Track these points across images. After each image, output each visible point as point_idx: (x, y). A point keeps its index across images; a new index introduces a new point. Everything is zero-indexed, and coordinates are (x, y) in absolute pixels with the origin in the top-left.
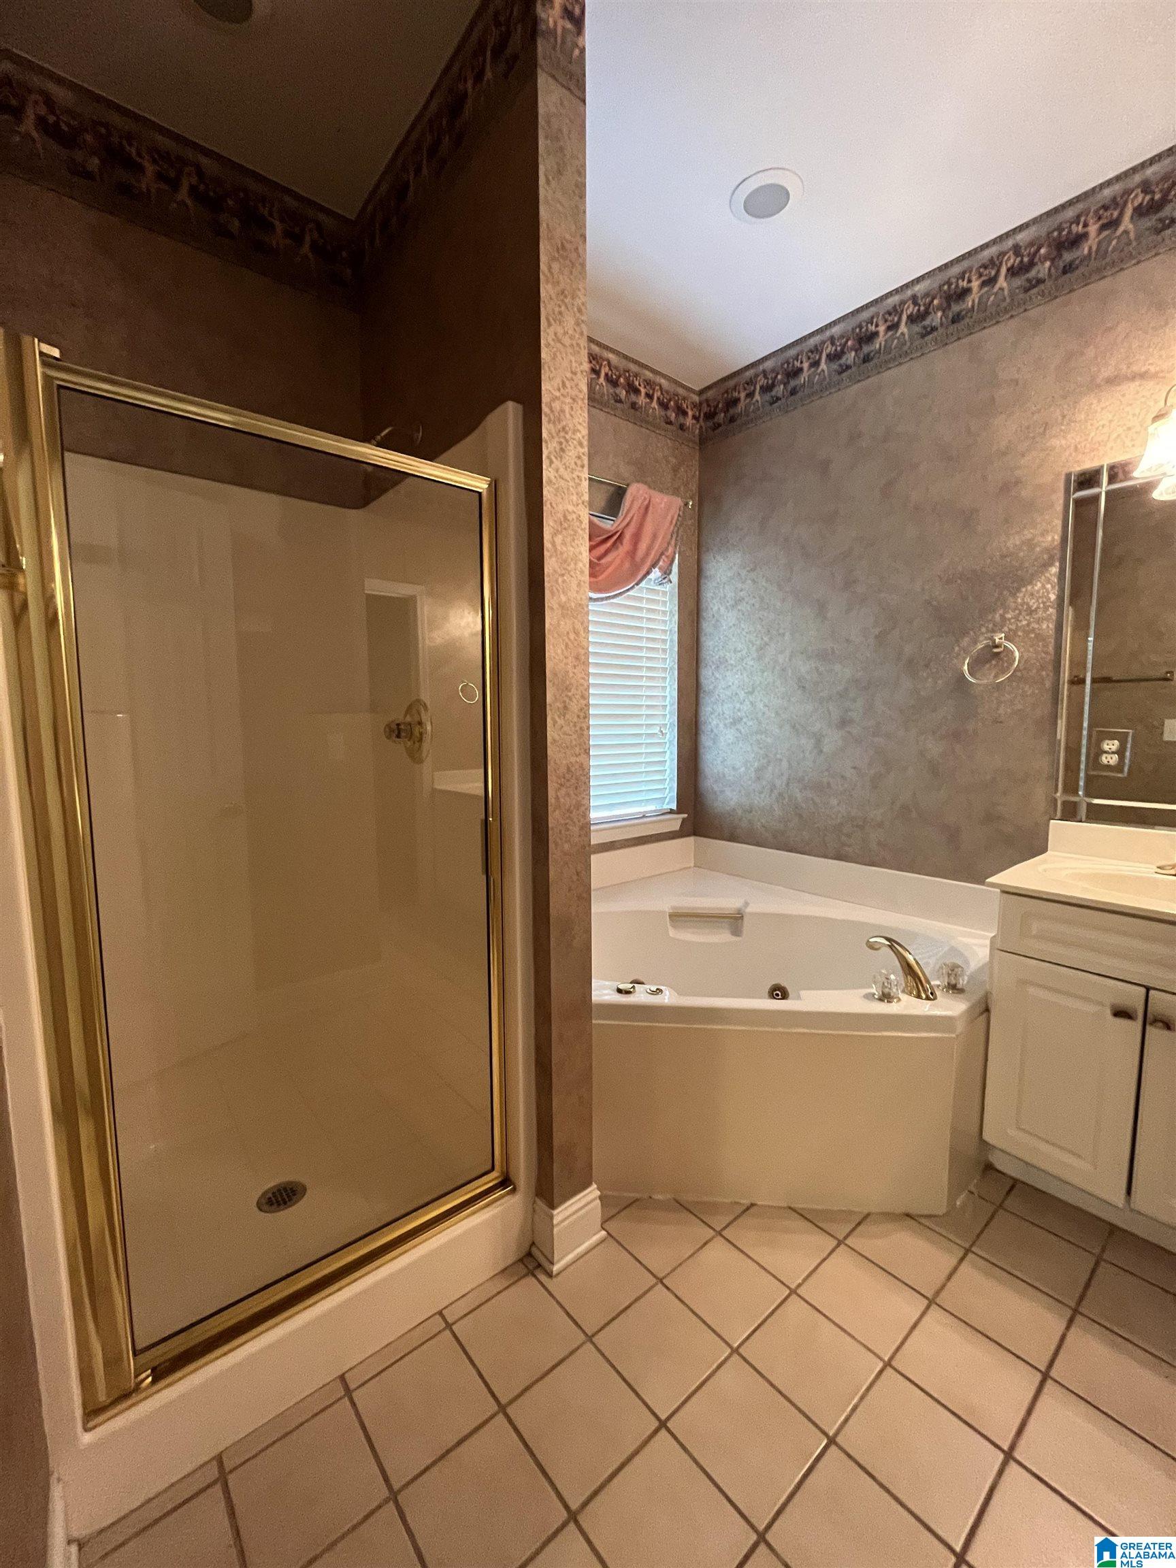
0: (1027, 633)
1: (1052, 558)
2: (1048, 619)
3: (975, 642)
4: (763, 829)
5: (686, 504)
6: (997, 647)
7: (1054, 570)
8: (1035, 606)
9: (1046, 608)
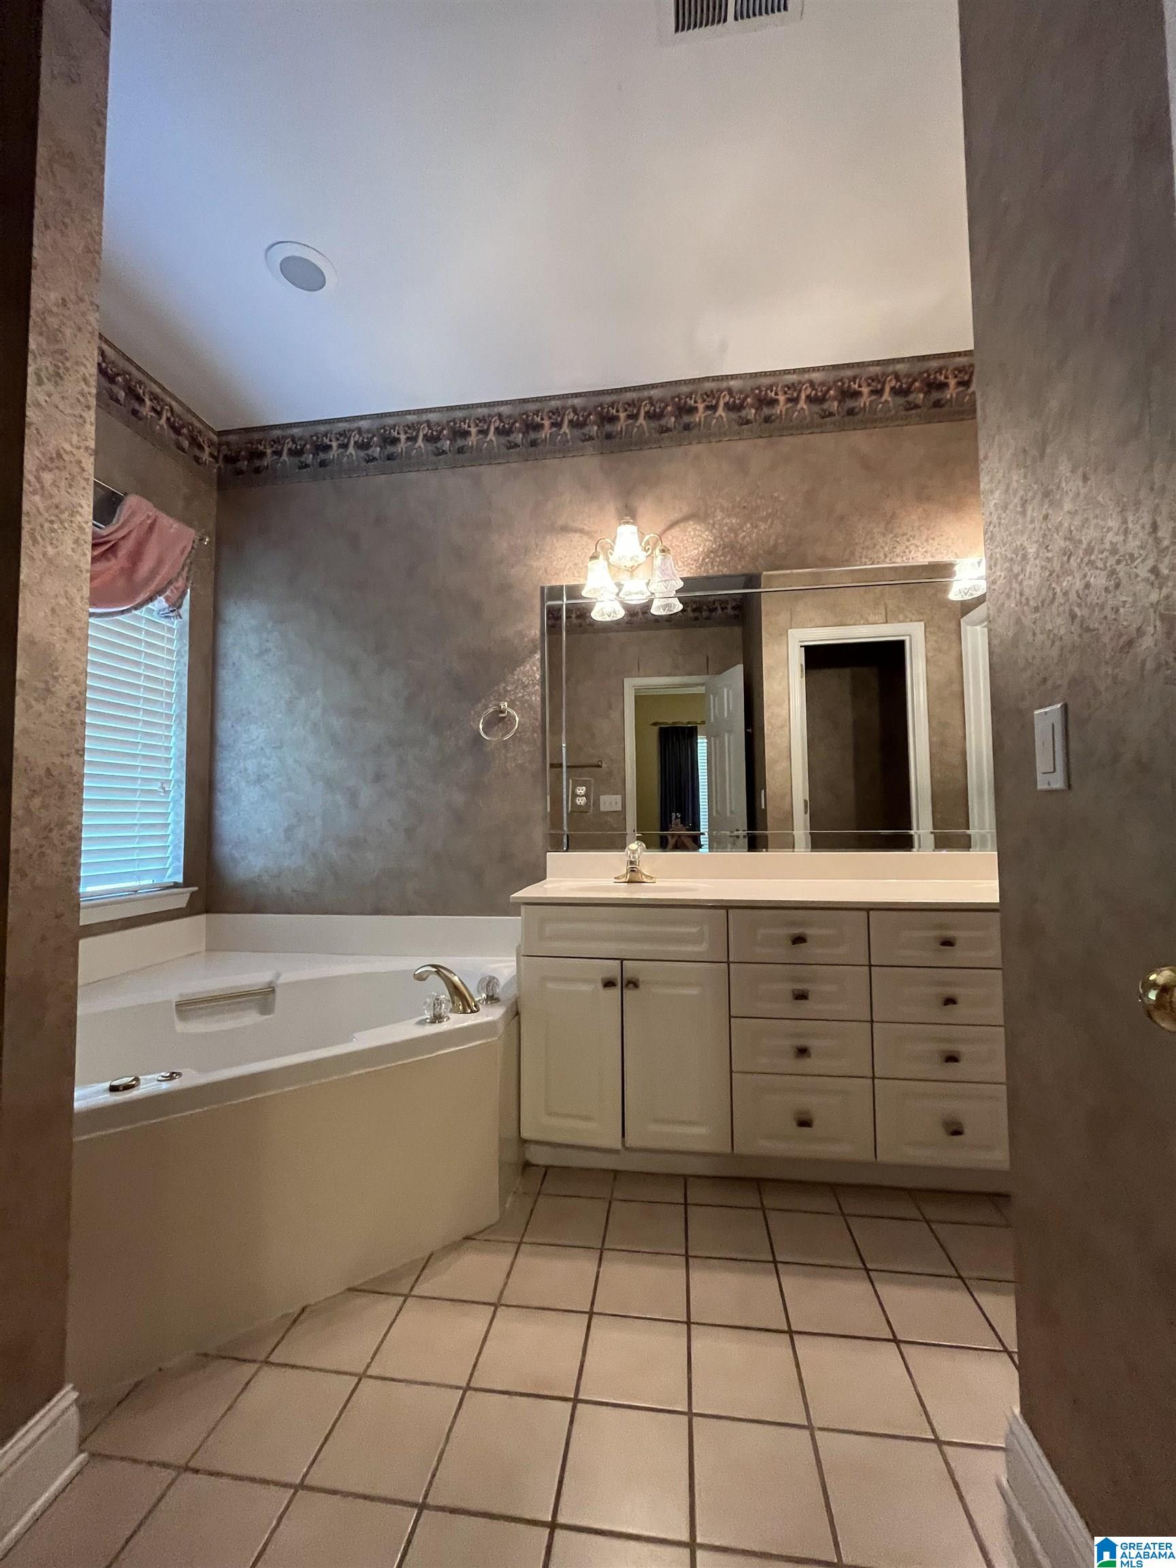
0: (523, 703)
1: (535, 646)
2: (535, 693)
3: (486, 707)
4: (295, 894)
5: (202, 539)
6: (502, 712)
7: (538, 656)
8: (526, 683)
9: (534, 685)
